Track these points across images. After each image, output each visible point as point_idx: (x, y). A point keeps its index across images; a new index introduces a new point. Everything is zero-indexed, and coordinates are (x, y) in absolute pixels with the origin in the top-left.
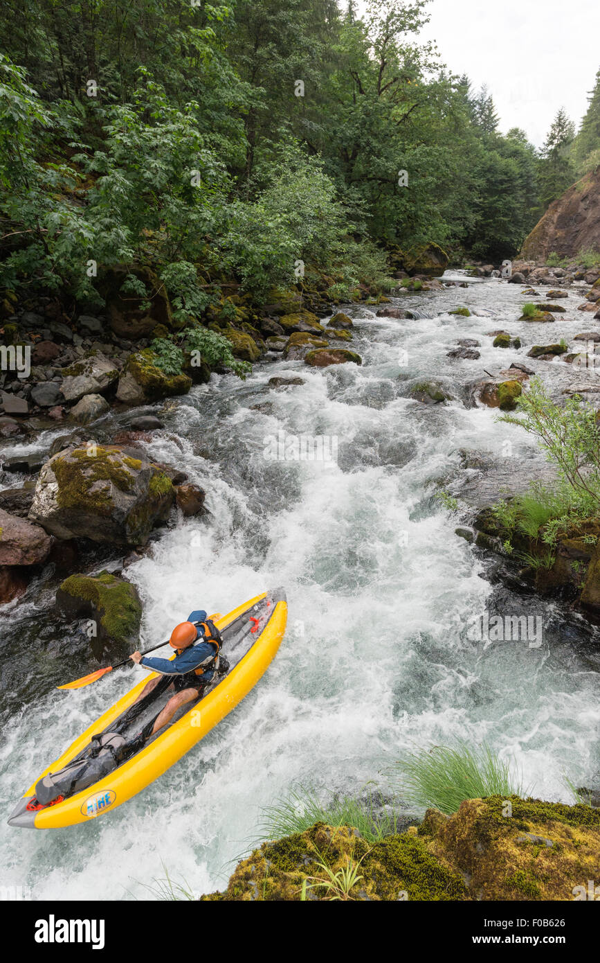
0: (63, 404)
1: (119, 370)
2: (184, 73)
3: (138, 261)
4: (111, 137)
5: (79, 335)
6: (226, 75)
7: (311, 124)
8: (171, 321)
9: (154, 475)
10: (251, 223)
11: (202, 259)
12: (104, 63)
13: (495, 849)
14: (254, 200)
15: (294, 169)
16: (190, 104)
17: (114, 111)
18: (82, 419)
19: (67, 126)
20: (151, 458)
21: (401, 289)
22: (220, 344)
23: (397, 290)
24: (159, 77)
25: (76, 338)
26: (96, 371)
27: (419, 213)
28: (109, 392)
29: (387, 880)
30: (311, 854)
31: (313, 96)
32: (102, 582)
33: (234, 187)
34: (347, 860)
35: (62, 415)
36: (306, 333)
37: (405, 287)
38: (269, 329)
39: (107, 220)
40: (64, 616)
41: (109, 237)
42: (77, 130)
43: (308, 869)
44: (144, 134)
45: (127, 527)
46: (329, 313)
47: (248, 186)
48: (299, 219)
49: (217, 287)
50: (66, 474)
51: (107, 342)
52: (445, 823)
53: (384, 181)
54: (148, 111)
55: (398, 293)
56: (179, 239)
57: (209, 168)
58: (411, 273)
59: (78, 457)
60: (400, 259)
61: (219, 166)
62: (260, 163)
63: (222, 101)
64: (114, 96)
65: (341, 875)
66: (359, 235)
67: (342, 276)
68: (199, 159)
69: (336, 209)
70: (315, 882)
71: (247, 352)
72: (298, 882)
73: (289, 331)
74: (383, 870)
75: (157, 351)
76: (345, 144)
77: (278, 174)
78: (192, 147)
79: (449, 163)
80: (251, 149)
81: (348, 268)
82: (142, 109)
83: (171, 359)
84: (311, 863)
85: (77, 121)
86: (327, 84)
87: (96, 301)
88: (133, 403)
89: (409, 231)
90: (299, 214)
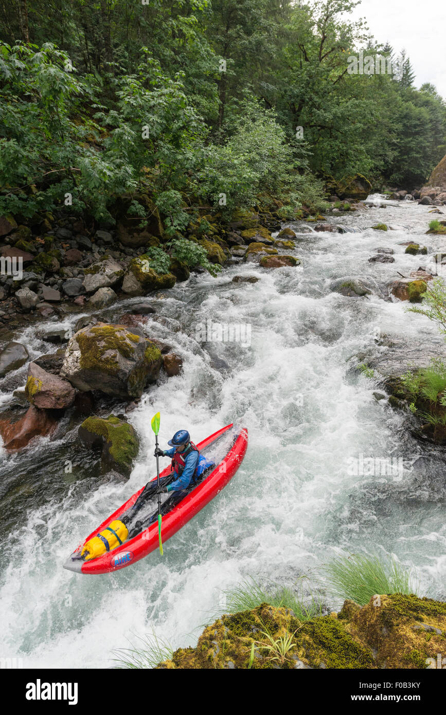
0: (85, 295)
1: (124, 270)
2: (174, 50)
3: (139, 191)
4: (122, 99)
5: (96, 244)
6: (205, 51)
7: (267, 86)
8: (161, 234)
9: (148, 347)
10: (222, 161)
11: (185, 189)
12: (116, 46)
13: (397, 632)
14: (224, 144)
15: (254, 120)
16: (178, 73)
17: (124, 80)
18: (98, 305)
19: (90, 93)
20: (146, 334)
21: (334, 210)
22: (198, 252)
23: (331, 210)
24: (156, 55)
25: (94, 247)
26: (108, 271)
27: (350, 151)
28: (117, 286)
29: (314, 649)
30: (258, 626)
31: (269, 64)
32: (111, 423)
33: (209, 135)
34: (284, 632)
35: (84, 302)
36: (261, 244)
37: (337, 208)
38: (233, 240)
39: (118, 161)
40: (84, 446)
41: (120, 173)
42: (97, 95)
43: (256, 636)
44: (145, 96)
45: (129, 384)
46: (278, 228)
47: (219, 133)
48: (257, 158)
49: (196, 209)
50: (86, 344)
51: (116, 250)
52: (358, 612)
53: (323, 127)
54: (148, 80)
55: (331, 213)
56: (169, 174)
57: (192, 120)
58: (342, 198)
59: (95, 332)
60: (333, 187)
61: (199, 119)
62: (229, 116)
63: (201, 70)
64: (124, 69)
65: (280, 642)
66: (302, 169)
67: (289, 200)
68: (184, 114)
69: (287, 150)
70: (261, 645)
71: (217, 257)
72: (248, 644)
73: (248, 241)
74: (311, 642)
75: (152, 256)
76: (293, 100)
77: (242, 124)
78: (179, 105)
79: (373, 112)
80: (222, 106)
81: (294, 195)
82: (144, 78)
83: (162, 262)
84: (258, 632)
85: (98, 89)
86: (280, 55)
87: (110, 221)
88: (133, 294)
89: (341, 165)
90: (257, 153)
